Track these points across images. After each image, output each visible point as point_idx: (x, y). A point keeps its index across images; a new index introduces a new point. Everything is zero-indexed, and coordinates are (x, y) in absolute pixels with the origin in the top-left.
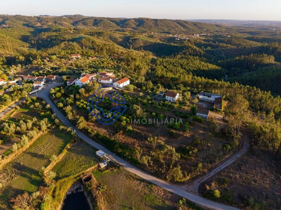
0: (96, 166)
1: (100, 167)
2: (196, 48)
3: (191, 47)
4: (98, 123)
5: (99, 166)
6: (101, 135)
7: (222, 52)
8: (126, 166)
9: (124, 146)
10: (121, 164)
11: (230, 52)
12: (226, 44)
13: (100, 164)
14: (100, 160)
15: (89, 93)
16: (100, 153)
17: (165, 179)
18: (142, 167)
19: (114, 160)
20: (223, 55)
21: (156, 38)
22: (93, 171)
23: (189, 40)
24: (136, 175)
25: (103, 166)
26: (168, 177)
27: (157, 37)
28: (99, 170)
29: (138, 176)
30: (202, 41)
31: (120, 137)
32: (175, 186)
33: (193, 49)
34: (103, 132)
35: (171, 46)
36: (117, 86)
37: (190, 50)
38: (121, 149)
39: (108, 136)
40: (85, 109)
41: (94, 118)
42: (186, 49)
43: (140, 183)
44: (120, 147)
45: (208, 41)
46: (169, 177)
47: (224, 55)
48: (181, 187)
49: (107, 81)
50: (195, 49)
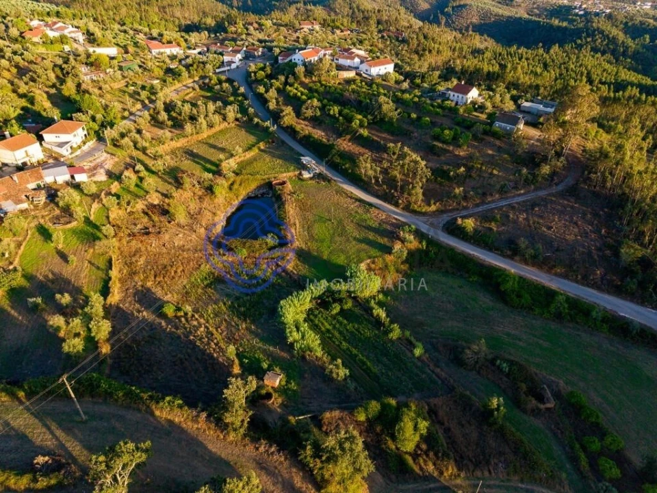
0: (297, 173)
1: (302, 175)
4: (315, 122)
5: (300, 174)
6: (314, 138)
8: (342, 182)
9: (346, 156)
10: (335, 178)
13: (303, 172)
14: (304, 167)
15: (311, 77)
16: (306, 160)
17: (397, 205)
18: (366, 186)
19: (325, 171)
22: (290, 178)
24: (352, 193)
25: (306, 175)
26: (400, 201)
28: (300, 179)
29: (355, 195)
31: (345, 144)
34: (318, 134)
36: (366, 70)
38: (339, 158)
39: (324, 140)
40: (299, 99)
41: (309, 113)
43: (355, 202)
44: (339, 156)
46: (403, 202)
49: (348, 61)
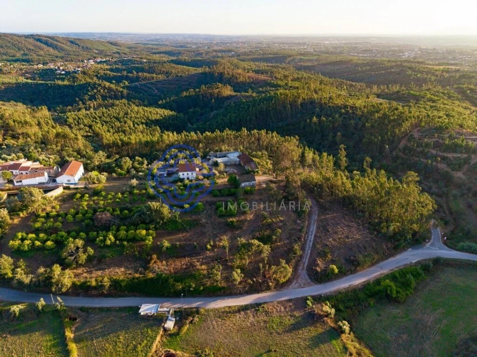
0: (161, 332)
1: (169, 330)
2: (110, 85)
3: (100, 85)
4: (96, 262)
5: (165, 330)
6: (123, 280)
7: (151, 86)
8: (206, 304)
10: (194, 305)
11: (164, 86)
12: (149, 73)
13: (166, 326)
14: (158, 320)
15: (18, 215)
16: (146, 309)
17: (268, 288)
18: (228, 292)
19: (177, 306)
20: (154, 91)
21: (10, 73)
22: (163, 345)
23: (84, 73)
24: (229, 307)
25: (170, 324)
26: (271, 284)
27: (12, 72)
28: (171, 335)
29: (235, 306)
30: (109, 72)
31: (160, 267)
32: (285, 291)
33: (106, 88)
34: (120, 273)
35: (58, 85)
36: (69, 181)
37: (102, 91)
39: (137, 275)
40: (42, 249)
42: (93, 89)
43: (246, 314)
44: (176, 281)
45: (117, 70)
46: (272, 282)
47: (156, 90)
48: (291, 286)
49: (37, 178)
50: (108, 86)
